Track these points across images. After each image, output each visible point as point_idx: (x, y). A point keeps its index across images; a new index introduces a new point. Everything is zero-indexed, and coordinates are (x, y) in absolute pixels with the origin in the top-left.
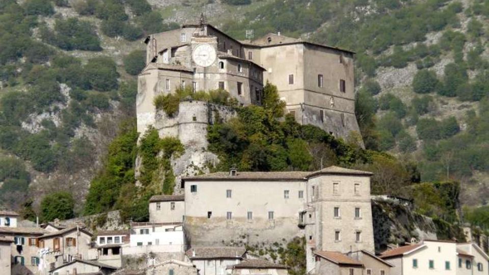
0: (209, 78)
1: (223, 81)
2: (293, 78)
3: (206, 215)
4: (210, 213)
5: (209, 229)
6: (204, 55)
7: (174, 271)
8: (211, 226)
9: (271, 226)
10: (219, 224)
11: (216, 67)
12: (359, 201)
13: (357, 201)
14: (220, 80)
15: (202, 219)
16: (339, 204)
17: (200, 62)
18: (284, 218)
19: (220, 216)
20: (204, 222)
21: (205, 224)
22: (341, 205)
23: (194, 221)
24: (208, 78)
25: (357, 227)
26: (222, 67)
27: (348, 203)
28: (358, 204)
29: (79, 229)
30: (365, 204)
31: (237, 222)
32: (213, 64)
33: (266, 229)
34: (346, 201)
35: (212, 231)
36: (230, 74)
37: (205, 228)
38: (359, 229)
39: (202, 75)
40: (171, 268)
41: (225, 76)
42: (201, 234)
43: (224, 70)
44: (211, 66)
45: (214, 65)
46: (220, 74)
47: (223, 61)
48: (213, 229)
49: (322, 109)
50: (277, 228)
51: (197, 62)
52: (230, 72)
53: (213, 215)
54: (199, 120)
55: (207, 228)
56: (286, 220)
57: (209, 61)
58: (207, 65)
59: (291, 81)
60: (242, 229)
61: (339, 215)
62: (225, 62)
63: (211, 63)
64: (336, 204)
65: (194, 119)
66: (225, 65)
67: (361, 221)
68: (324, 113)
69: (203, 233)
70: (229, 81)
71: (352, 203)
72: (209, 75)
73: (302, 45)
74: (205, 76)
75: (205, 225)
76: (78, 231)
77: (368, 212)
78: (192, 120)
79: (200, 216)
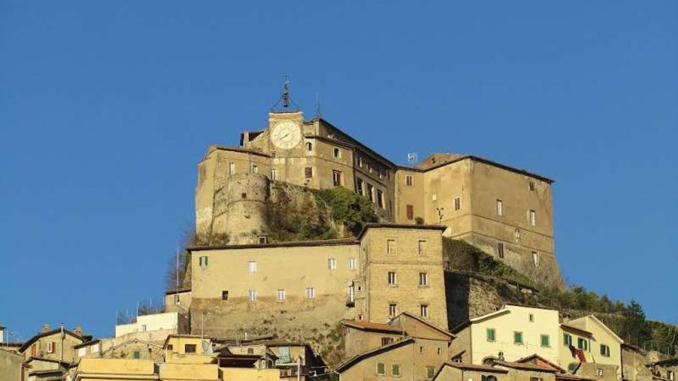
0: (293, 163)
1: (310, 167)
2: (459, 201)
3: (220, 295)
4: (225, 293)
5: (222, 314)
6: (286, 136)
7: (140, 353)
8: (226, 309)
9: (308, 307)
10: (238, 306)
11: (301, 150)
12: (426, 263)
13: (422, 263)
14: (306, 165)
15: (215, 301)
16: (395, 268)
17: (281, 144)
18: (327, 295)
19: (239, 296)
20: (216, 305)
21: (218, 307)
22: (399, 269)
23: (203, 304)
24: (290, 164)
25: (422, 298)
26: (310, 149)
27: (409, 266)
28: (425, 268)
29: (64, 330)
30: (435, 267)
31: (262, 303)
32: (297, 146)
33: (302, 311)
34: (406, 263)
35: (228, 316)
36: (321, 158)
37: (218, 313)
38: (425, 300)
39: (283, 161)
40: (136, 349)
41: (314, 160)
42: (212, 321)
43: (312, 153)
44: (294, 148)
45: (299, 147)
46: (307, 157)
47: (310, 140)
48: (229, 313)
49: (501, 242)
50: (317, 309)
51: (277, 144)
52: (322, 156)
53: (230, 295)
54: (249, 196)
55: (220, 312)
56: (329, 297)
57: (293, 142)
58: (290, 147)
59: (458, 207)
60: (269, 312)
61: (395, 283)
62: (313, 141)
63: (295, 144)
64: (391, 268)
65: (244, 195)
66: (313, 146)
67: (428, 290)
68: (504, 247)
69: (214, 319)
70: (318, 166)
71: (414, 267)
72: (292, 159)
73: (468, 161)
74: (286, 161)
75: (217, 309)
76: (62, 332)
77: (439, 279)
78: (240, 197)
79: (211, 297)
